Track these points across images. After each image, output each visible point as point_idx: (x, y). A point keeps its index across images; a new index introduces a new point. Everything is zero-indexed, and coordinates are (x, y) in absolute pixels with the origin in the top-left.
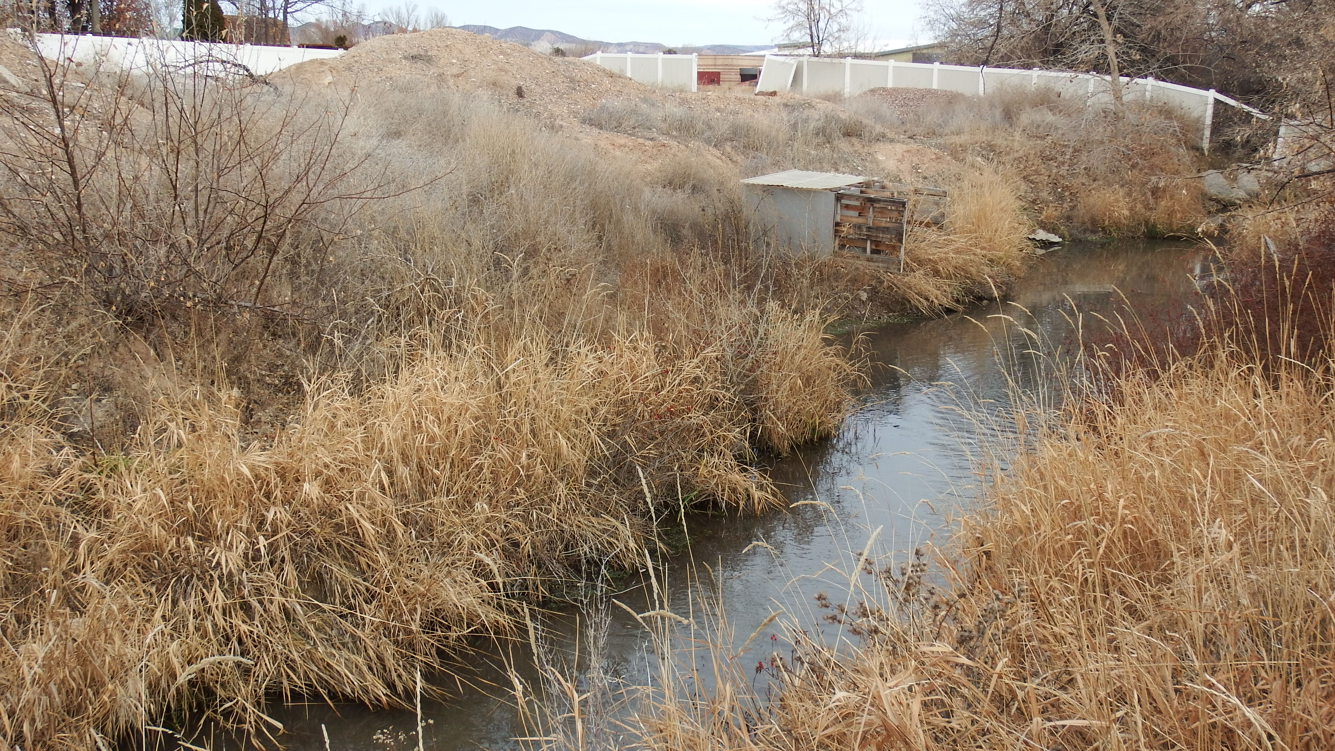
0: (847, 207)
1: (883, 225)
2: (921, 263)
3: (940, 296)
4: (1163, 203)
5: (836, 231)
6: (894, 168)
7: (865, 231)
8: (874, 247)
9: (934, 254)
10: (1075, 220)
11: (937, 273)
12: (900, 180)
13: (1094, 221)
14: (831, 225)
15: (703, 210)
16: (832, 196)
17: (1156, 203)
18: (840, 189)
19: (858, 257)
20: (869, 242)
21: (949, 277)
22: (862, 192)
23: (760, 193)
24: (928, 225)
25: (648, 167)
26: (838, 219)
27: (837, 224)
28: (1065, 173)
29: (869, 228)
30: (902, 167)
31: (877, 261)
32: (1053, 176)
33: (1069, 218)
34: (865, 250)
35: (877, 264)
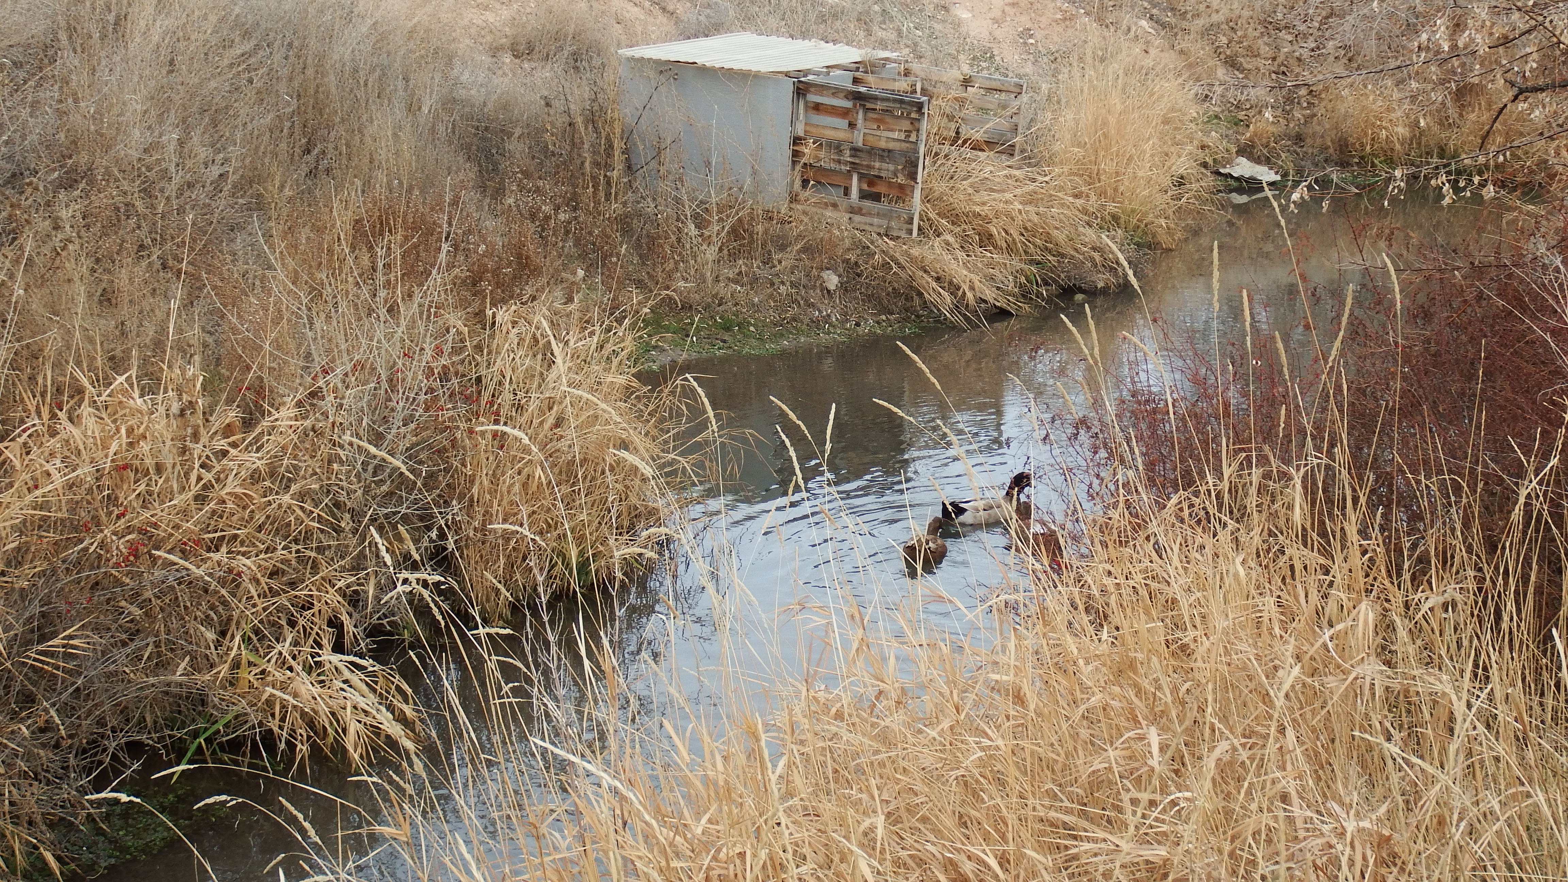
0: (817, 108)
1: (883, 144)
2: (955, 219)
3: (977, 284)
4: (1472, 117)
5: (796, 154)
6: (985, 34)
7: (847, 156)
8: (865, 187)
9: (984, 204)
10: (1309, 141)
11: (986, 239)
12: (992, 57)
13: (1343, 145)
14: (786, 140)
15: (548, 105)
16: (788, 86)
17: (1461, 115)
18: (806, 73)
19: (835, 206)
20: (855, 178)
21: (1010, 249)
22: (856, 81)
23: (652, 74)
24: (976, 147)
25: (490, 17)
26: (800, 132)
27: (797, 140)
28: (1306, 54)
29: (855, 150)
30: (998, 33)
31: (869, 214)
32: (1279, 60)
33: (1299, 138)
34: (847, 192)
35: (868, 220)
